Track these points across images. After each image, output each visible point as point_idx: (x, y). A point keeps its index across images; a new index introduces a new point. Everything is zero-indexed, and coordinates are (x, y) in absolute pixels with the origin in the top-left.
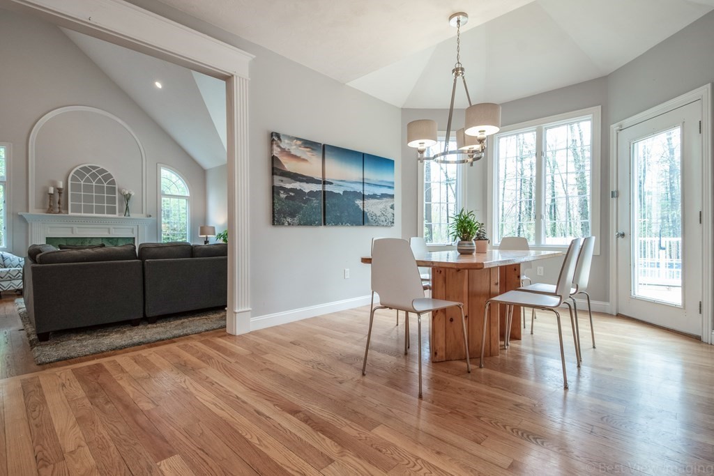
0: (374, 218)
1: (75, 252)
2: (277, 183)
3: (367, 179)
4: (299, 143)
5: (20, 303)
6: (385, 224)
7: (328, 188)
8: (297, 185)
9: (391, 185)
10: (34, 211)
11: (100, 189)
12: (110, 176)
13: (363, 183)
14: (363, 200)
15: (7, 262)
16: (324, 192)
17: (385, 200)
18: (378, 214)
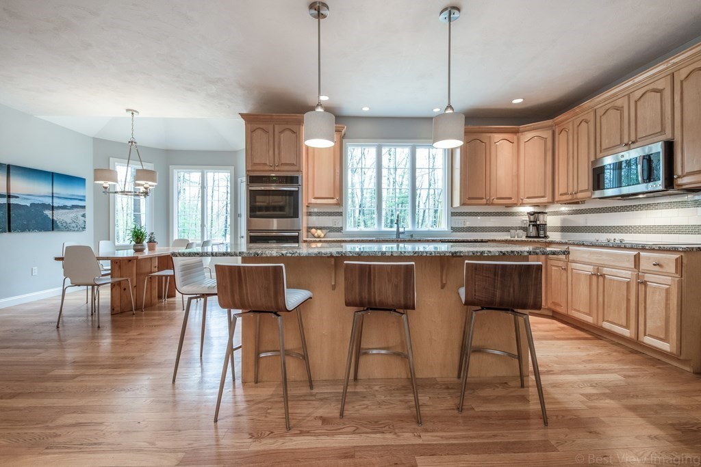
0: (64, 225)
3: (57, 194)
6: (76, 229)
7: (13, 201)
9: (82, 198)
13: (53, 196)
14: (53, 210)
16: (9, 205)
17: (75, 210)
18: (69, 221)
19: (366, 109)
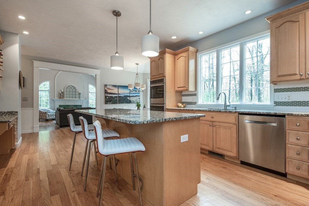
0: (133, 101)
1: (67, 109)
2: (106, 95)
4: (112, 86)
5: (55, 122)
8: (111, 95)
10: (56, 98)
11: (72, 92)
12: (75, 88)
14: (130, 97)
15: (50, 112)
16: (119, 96)
17: (137, 97)
18: (135, 100)
19: (201, 33)
